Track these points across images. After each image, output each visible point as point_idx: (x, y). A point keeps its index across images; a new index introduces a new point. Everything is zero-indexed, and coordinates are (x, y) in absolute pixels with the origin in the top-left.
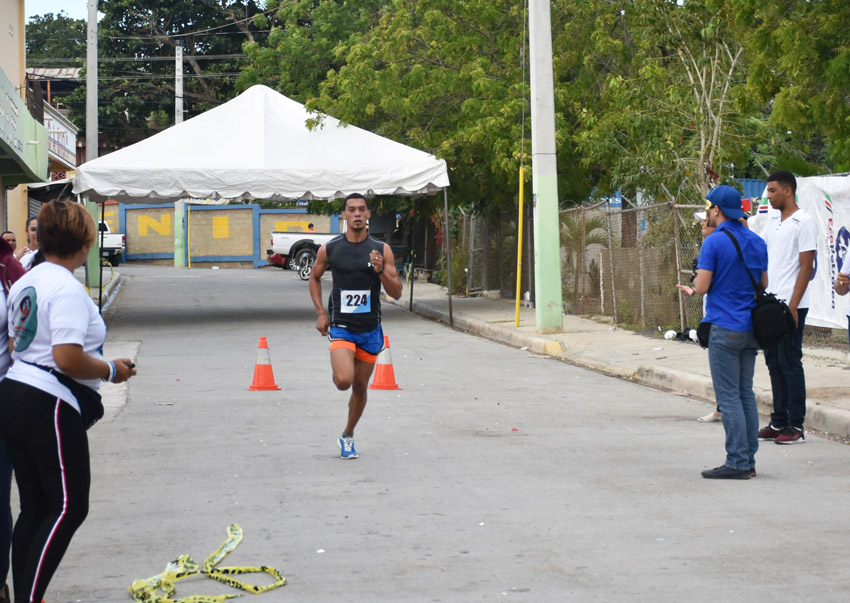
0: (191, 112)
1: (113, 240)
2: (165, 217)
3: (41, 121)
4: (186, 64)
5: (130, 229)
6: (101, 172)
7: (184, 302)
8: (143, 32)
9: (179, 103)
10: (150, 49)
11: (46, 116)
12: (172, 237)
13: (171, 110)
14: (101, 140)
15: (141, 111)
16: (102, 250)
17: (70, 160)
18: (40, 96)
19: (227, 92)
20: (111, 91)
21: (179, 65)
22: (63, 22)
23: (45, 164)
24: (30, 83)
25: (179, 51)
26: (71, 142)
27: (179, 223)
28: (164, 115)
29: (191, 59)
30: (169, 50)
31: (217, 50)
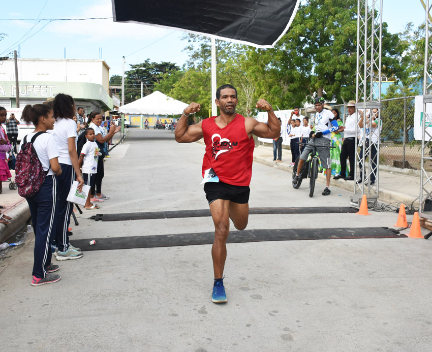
0: (145, 95)
1: (127, 123)
2: (138, 118)
3: (112, 97)
5: (131, 121)
6: (124, 109)
7: (141, 136)
8: (135, 79)
9: (142, 94)
10: (137, 83)
11: (113, 96)
12: (140, 122)
13: (140, 95)
14: (125, 101)
15: (134, 96)
16: (125, 125)
17: (118, 106)
18: (112, 92)
19: (152, 92)
20: (127, 92)
21: (142, 86)
22: (119, 77)
23: (113, 106)
24: (110, 90)
25: (142, 83)
26: (119, 102)
27: (141, 119)
28: (139, 96)
29: (145, 85)
30: (140, 83)
31: (151, 83)
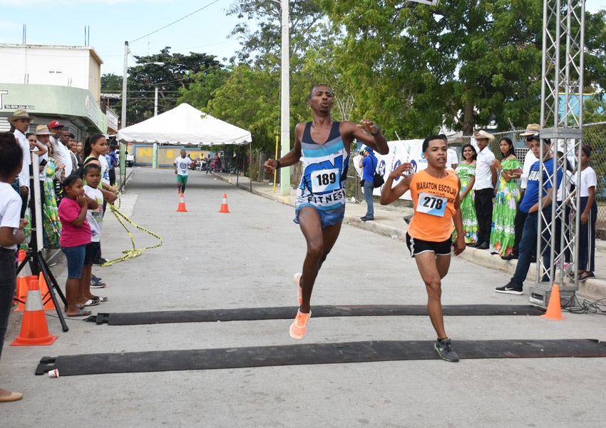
0: (160, 112)
1: (130, 158)
2: (149, 149)
3: (105, 113)
4: (159, 94)
5: (136, 154)
6: (127, 133)
7: (155, 181)
8: (144, 82)
9: (156, 109)
10: (146, 88)
11: (107, 112)
12: (152, 157)
13: (153, 111)
14: (127, 121)
15: (142, 111)
16: (126, 161)
17: (115, 128)
18: (106, 104)
19: (173, 105)
20: (131, 103)
21: (156, 94)
22: (114, 77)
23: (107, 129)
24: (102, 100)
25: (157, 89)
26: (116, 121)
27: (155, 152)
28: (150, 112)
29: (161, 92)
30: (153, 88)
31: (171, 89)
